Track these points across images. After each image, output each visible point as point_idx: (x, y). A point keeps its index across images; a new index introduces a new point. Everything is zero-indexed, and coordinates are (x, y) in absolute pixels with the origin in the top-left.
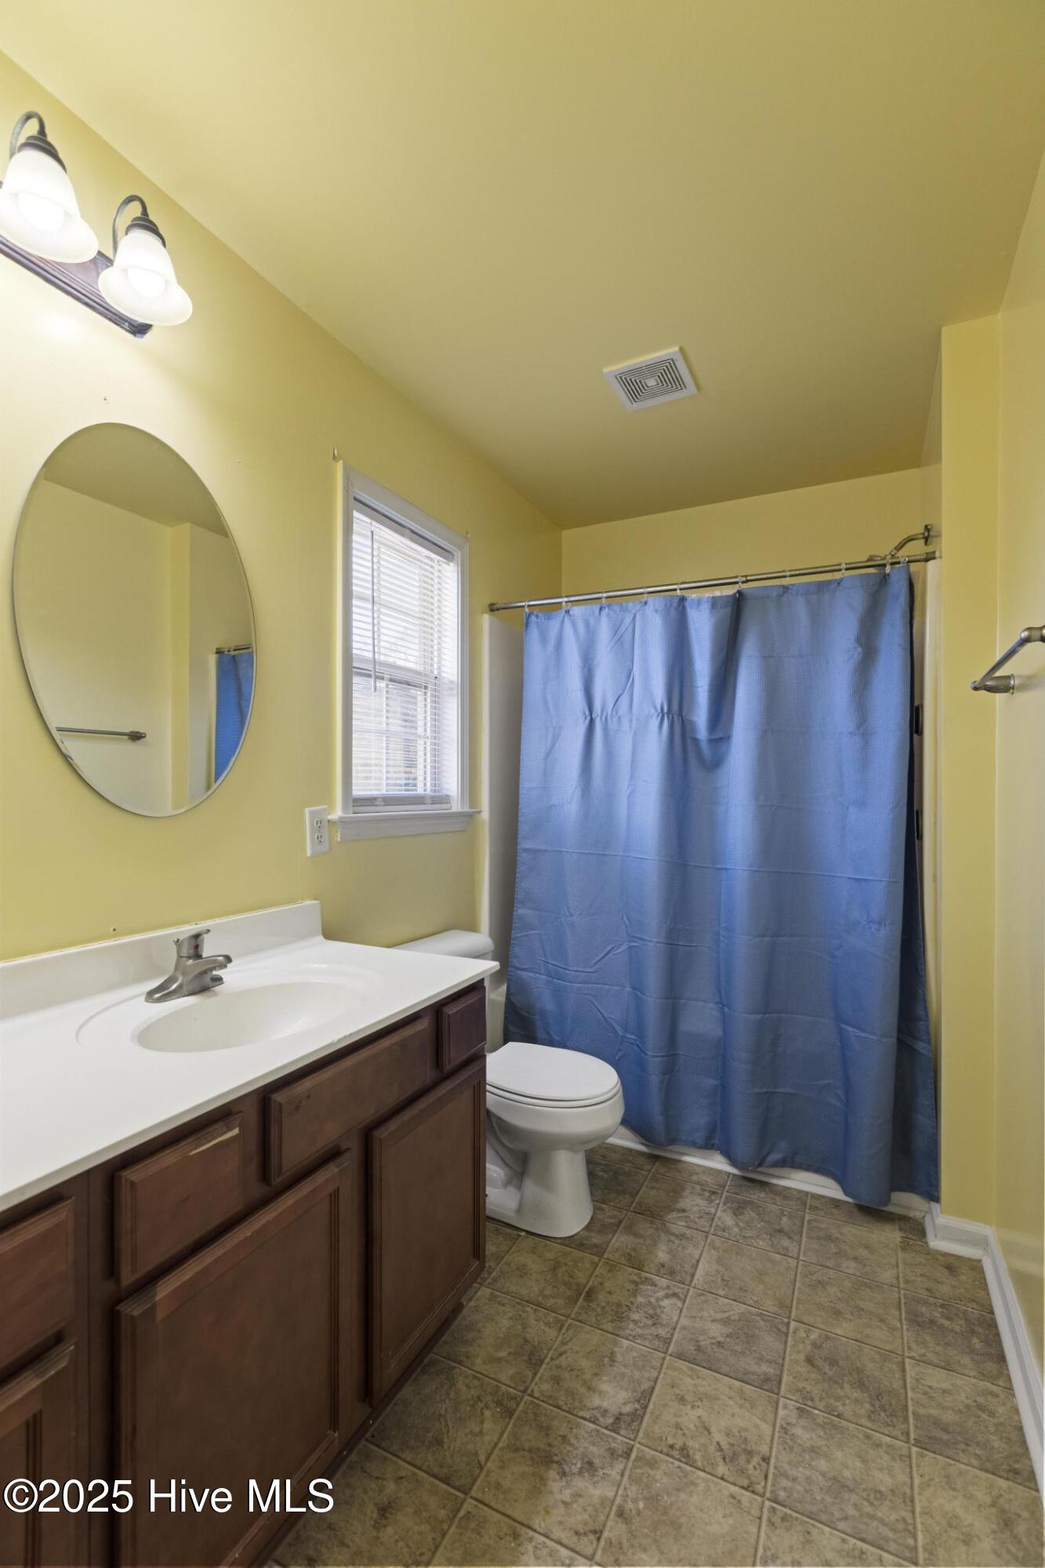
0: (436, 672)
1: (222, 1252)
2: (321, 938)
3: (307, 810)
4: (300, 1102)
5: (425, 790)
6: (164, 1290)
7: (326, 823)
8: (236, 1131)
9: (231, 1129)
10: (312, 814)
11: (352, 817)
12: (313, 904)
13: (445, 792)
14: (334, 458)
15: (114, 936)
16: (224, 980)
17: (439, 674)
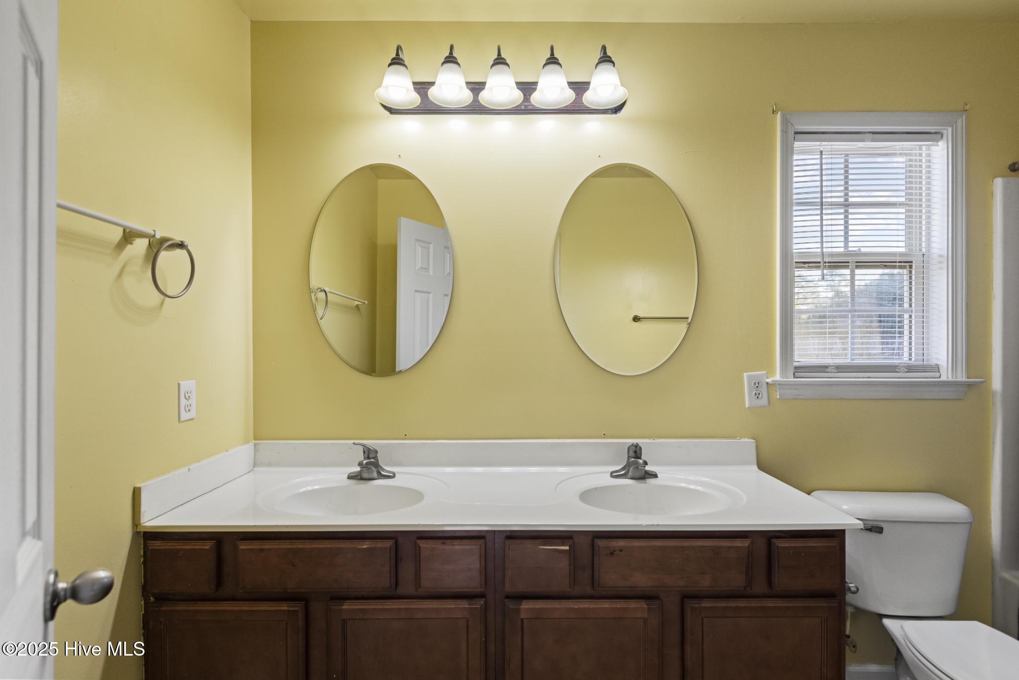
0: (924, 250)
1: (558, 607)
2: (755, 467)
3: (745, 374)
4: (614, 551)
5: (910, 359)
6: (526, 605)
7: (765, 386)
8: (567, 548)
9: (563, 545)
10: (749, 377)
11: (793, 381)
12: (749, 442)
13: (934, 362)
14: (773, 112)
15: (604, 438)
16: (658, 476)
17: (929, 251)
